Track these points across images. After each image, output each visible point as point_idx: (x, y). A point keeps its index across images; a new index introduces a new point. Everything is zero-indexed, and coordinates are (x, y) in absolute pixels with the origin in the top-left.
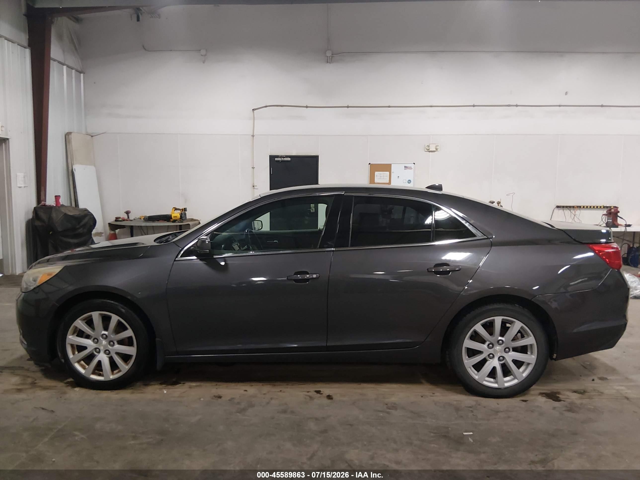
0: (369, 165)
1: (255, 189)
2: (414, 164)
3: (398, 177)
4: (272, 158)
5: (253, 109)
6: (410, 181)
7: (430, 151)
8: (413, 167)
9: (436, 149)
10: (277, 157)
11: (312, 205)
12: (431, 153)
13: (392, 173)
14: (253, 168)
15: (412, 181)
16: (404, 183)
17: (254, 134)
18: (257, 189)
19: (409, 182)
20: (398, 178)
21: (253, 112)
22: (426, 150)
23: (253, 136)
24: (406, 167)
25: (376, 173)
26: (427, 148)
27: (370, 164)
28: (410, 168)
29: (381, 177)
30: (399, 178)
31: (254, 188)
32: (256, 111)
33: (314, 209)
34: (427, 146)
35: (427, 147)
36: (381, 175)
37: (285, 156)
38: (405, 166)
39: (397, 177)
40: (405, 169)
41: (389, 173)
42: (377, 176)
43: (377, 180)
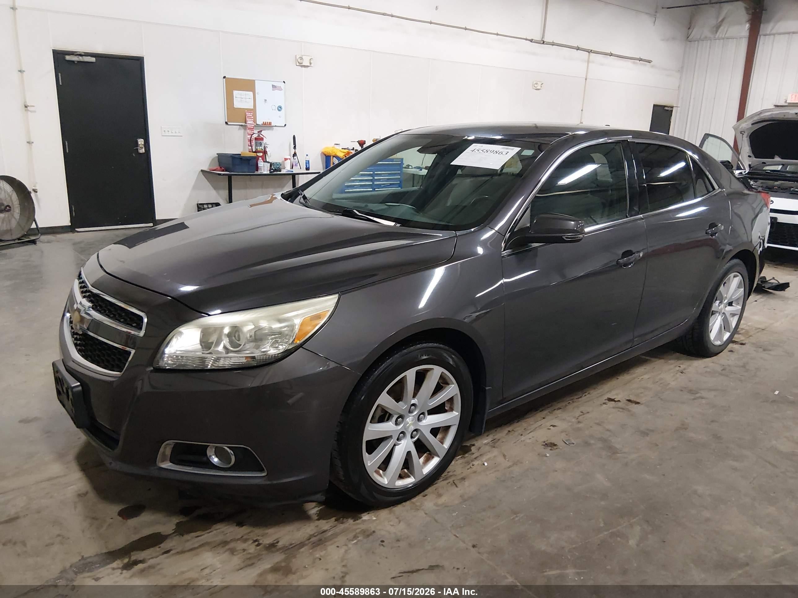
0: (224, 79)
2: (284, 82)
3: (266, 100)
7: (302, 66)
8: (282, 88)
9: (310, 63)
10: (70, 53)
11: (141, 142)
12: (303, 68)
13: (256, 95)
14: (21, 71)
15: (283, 107)
16: (273, 110)
17: (15, 6)
19: (280, 108)
22: (298, 64)
23: (14, 9)
24: (274, 86)
25: (236, 93)
26: (299, 61)
27: (224, 77)
28: (280, 89)
29: (242, 100)
34: (300, 57)
35: (300, 59)
36: (242, 97)
37: (84, 54)
38: (272, 85)
39: (264, 101)
40: (273, 90)
41: (252, 94)
42: (236, 97)
43: (237, 104)
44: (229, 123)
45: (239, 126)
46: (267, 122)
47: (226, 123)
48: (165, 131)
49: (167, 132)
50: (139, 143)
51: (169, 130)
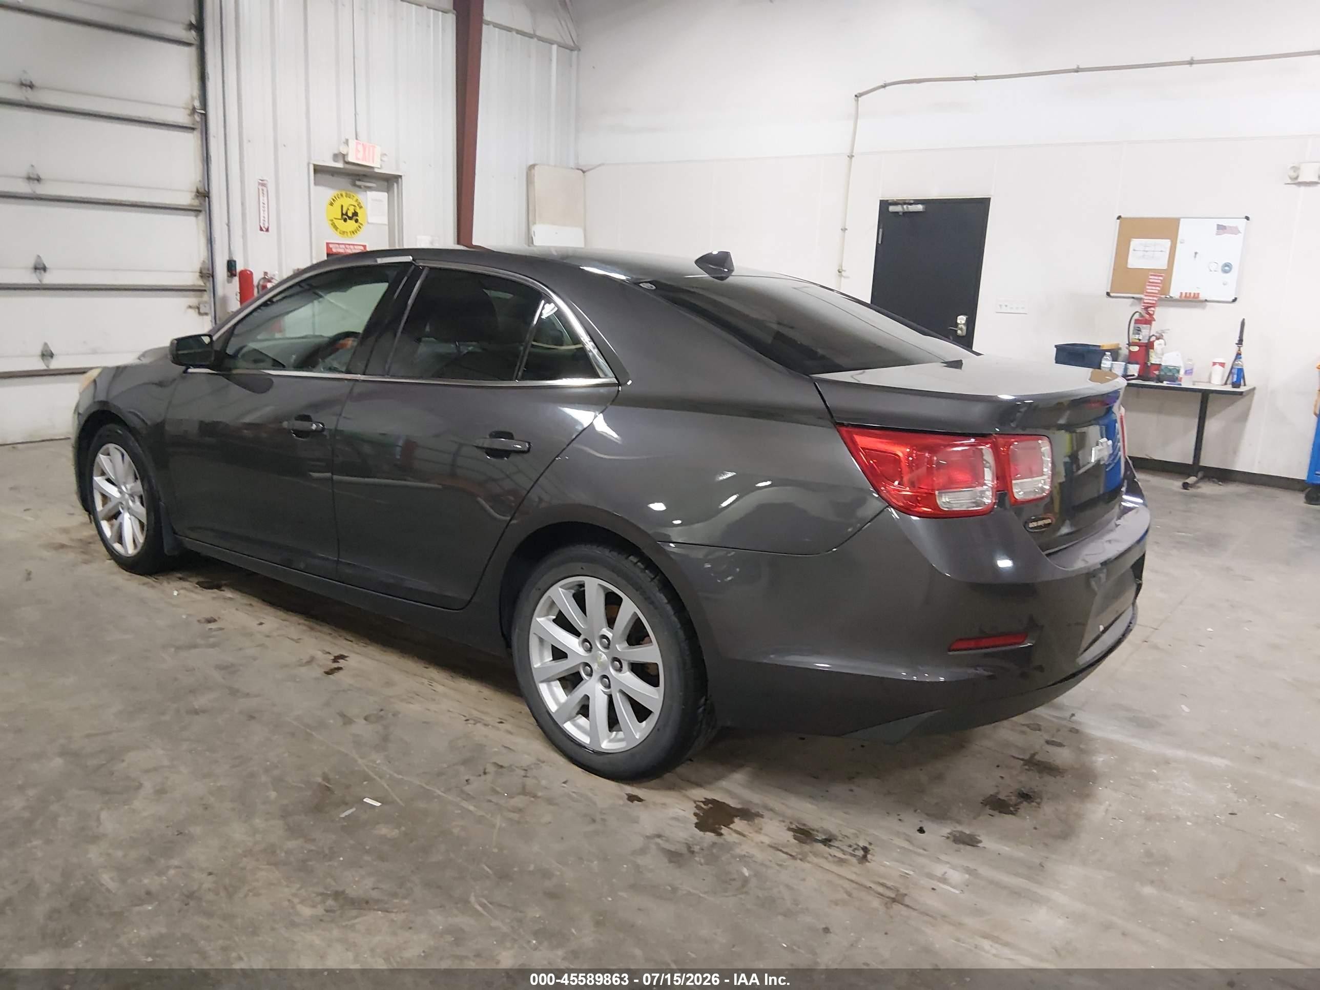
0: (1118, 221)
1: (843, 278)
2: (1247, 218)
3: (1196, 253)
4: (884, 205)
5: (856, 94)
6: (1227, 265)
7: (1299, 184)
8: (1241, 228)
10: (895, 203)
11: (962, 320)
12: (1301, 188)
13: (1179, 245)
14: (844, 230)
15: (1235, 266)
16: (1211, 271)
17: (854, 151)
18: (848, 277)
19: (1227, 268)
20: (1195, 257)
21: (857, 101)
22: (1289, 181)
23: (851, 157)
24: (1221, 228)
25: (1135, 243)
26: (1292, 173)
27: (1119, 218)
28: (1235, 231)
29: (1147, 254)
30: (1197, 255)
31: (841, 276)
32: (863, 97)
33: (964, 328)
34: (1294, 167)
35: (1294, 170)
36: (1147, 249)
37: (912, 202)
38: (1218, 225)
39: (1194, 254)
40: (1218, 234)
41: (1170, 243)
42: (1134, 250)
43: (1134, 262)
44: (1112, 294)
45: (1132, 300)
46: (1190, 294)
47: (1108, 294)
48: (1000, 306)
49: (1004, 307)
50: (959, 321)
51: (1006, 304)
